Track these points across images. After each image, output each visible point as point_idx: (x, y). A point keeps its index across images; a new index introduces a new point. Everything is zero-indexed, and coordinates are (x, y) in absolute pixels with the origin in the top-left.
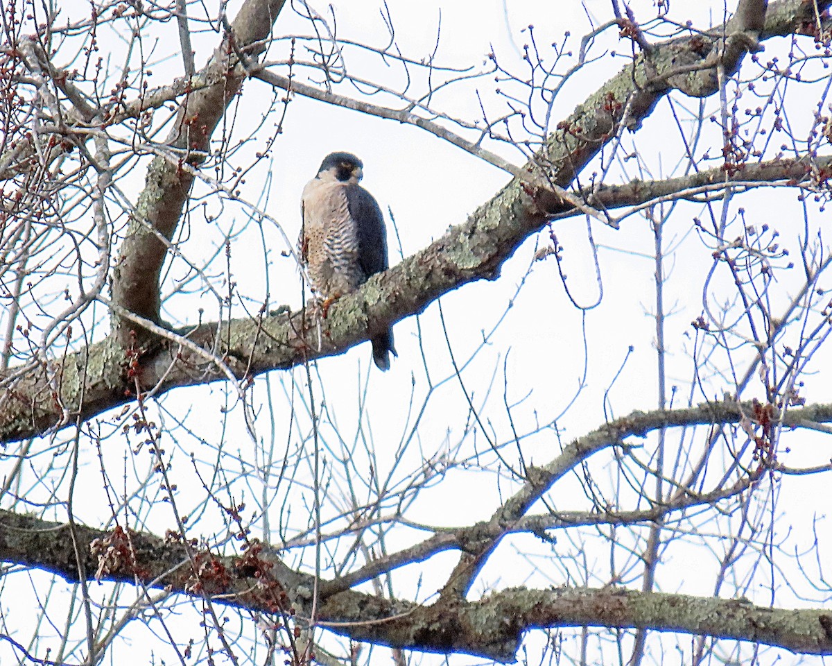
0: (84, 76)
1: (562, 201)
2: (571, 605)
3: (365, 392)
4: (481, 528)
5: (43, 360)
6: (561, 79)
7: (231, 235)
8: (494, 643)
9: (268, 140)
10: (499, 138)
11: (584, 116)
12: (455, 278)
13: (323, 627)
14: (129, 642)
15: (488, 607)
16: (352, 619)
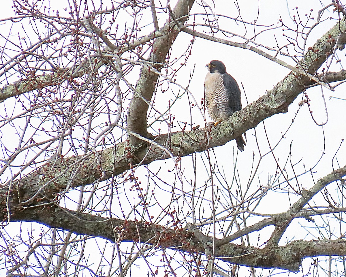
0: (110, 33)
1: (311, 80)
2: (322, 247)
3: (236, 161)
4: (283, 216)
5: (94, 151)
6: (310, 29)
7: (178, 96)
8: (290, 263)
9: (185, 58)
10: (284, 55)
11: (321, 44)
12: (269, 113)
13: (219, 259)
14: (139, 267)
15: (287, 249)
16: (230, 255)
